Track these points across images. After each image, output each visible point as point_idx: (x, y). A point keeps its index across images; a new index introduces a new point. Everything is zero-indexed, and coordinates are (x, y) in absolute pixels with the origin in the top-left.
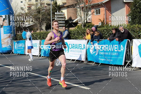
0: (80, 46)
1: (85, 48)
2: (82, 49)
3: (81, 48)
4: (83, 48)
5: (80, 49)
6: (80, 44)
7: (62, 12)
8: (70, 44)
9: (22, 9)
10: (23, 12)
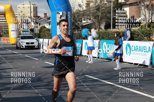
0: (145, 48)
1: (150, 51)
2: (147, 52)
3: (145, 50)
4: (148, 50)
5: (145, 52)
6: (145, 47)
7: (124, 10)
8: (133, 46)
9: (80, 6)
10: (81, 9)
